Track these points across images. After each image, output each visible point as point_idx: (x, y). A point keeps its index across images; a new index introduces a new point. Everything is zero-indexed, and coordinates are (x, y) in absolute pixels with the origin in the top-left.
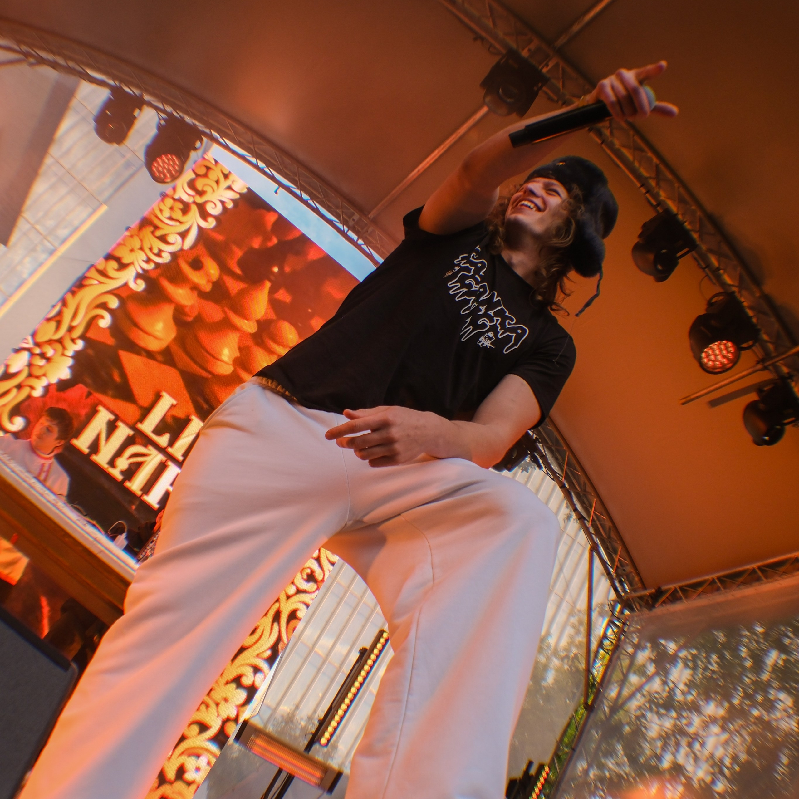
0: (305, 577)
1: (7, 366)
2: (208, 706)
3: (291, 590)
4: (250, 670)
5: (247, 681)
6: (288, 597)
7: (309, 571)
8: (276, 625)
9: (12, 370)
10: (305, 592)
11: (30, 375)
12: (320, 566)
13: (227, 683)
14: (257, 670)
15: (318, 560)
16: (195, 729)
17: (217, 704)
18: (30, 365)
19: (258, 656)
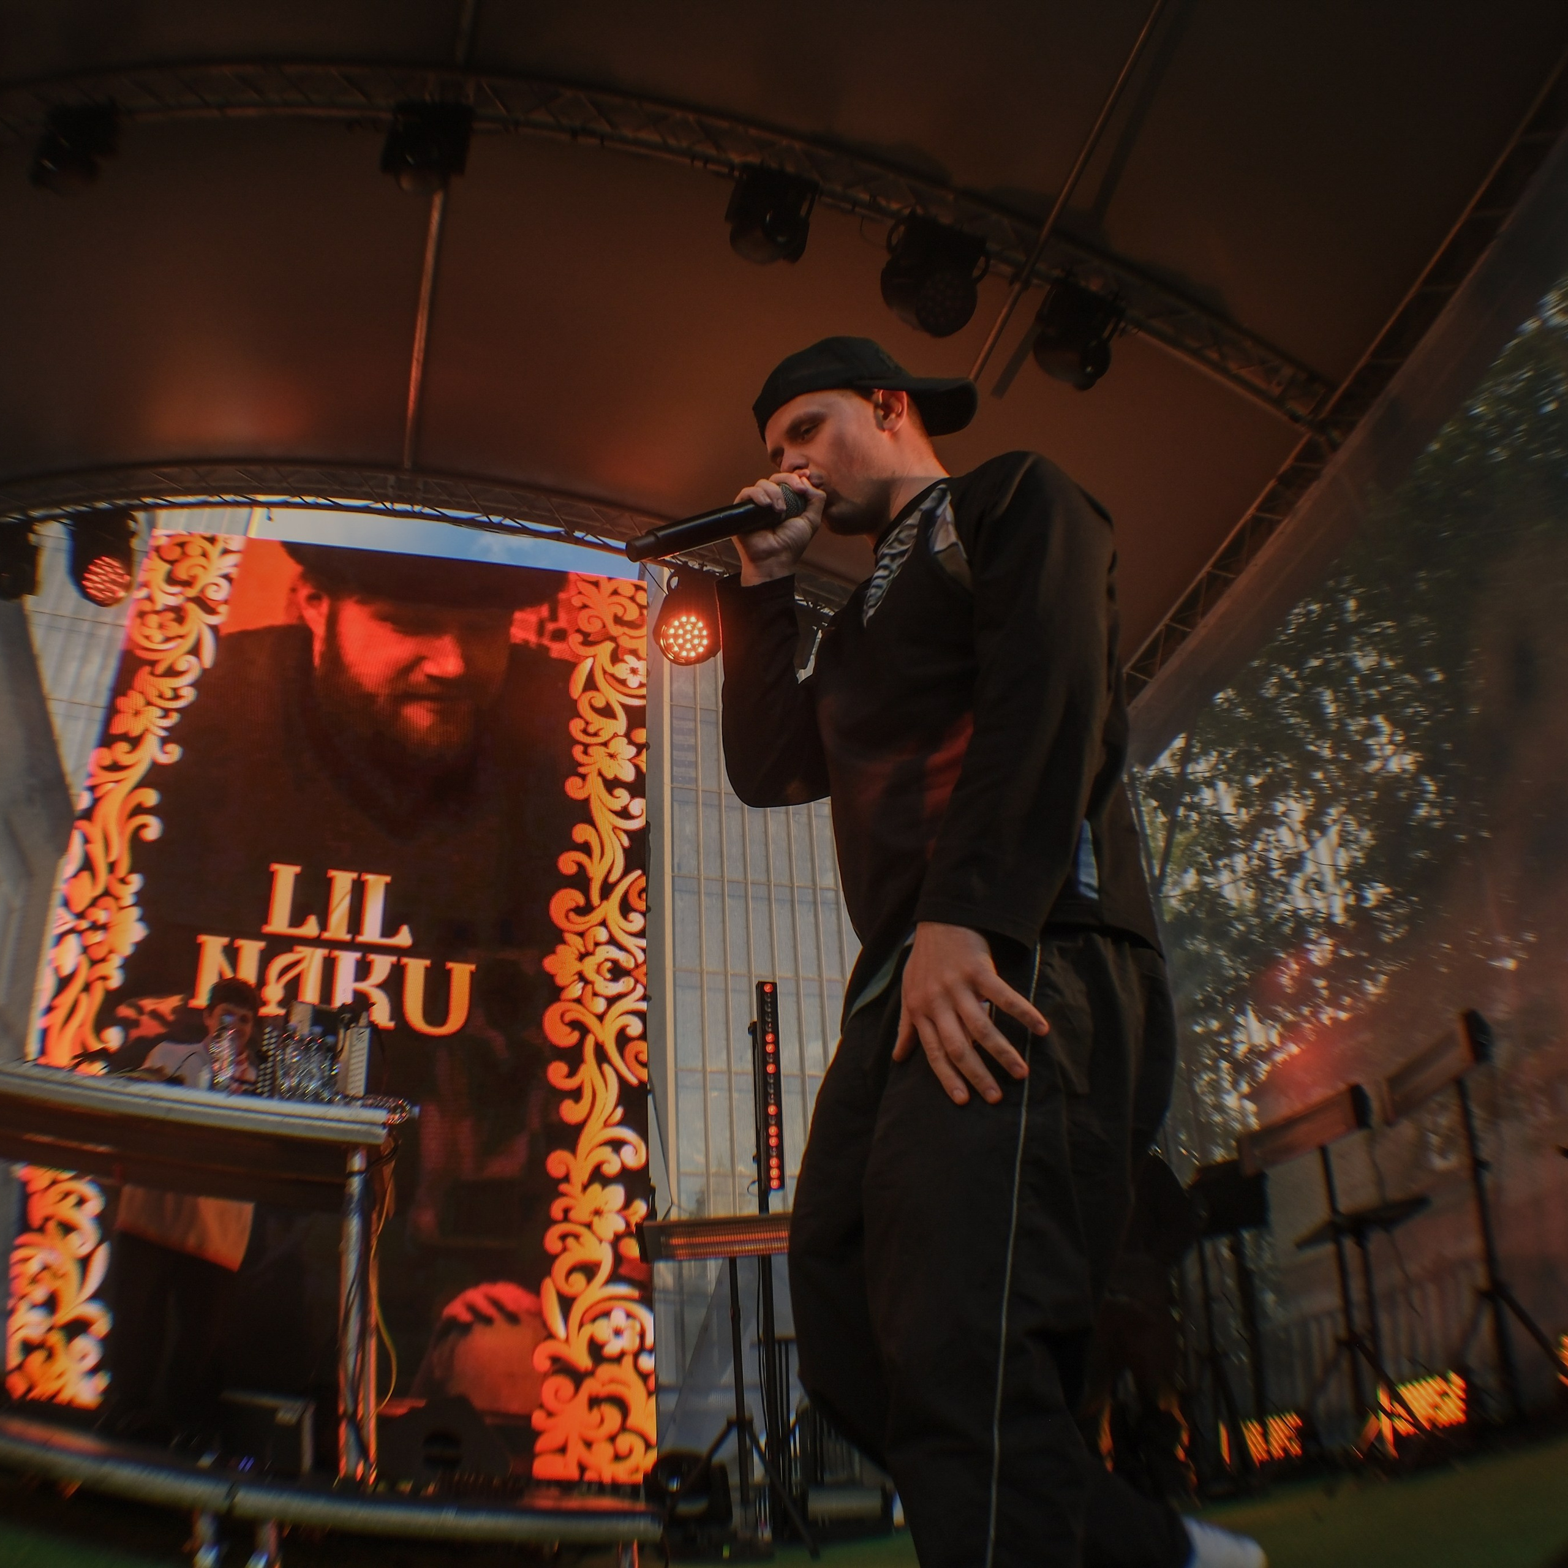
0: (608, 976)
1: (57, 970)
2: (577, 1237)
3: (600, 1005)
4: (606, 1152)
5: (612, 1167)
6: (601, 1017)
7: (609, 965)
8: (607, 1068)
9: (66, 970)
10: (620, 996)
11: (94, 963)
12: (621, 948)
13: (585, 1188)
14: (617, 1145)
15: (612, 941)
16: (579, 1279)
17: (589, 1226)
18: (85, 949)
19: (606, 1124)
